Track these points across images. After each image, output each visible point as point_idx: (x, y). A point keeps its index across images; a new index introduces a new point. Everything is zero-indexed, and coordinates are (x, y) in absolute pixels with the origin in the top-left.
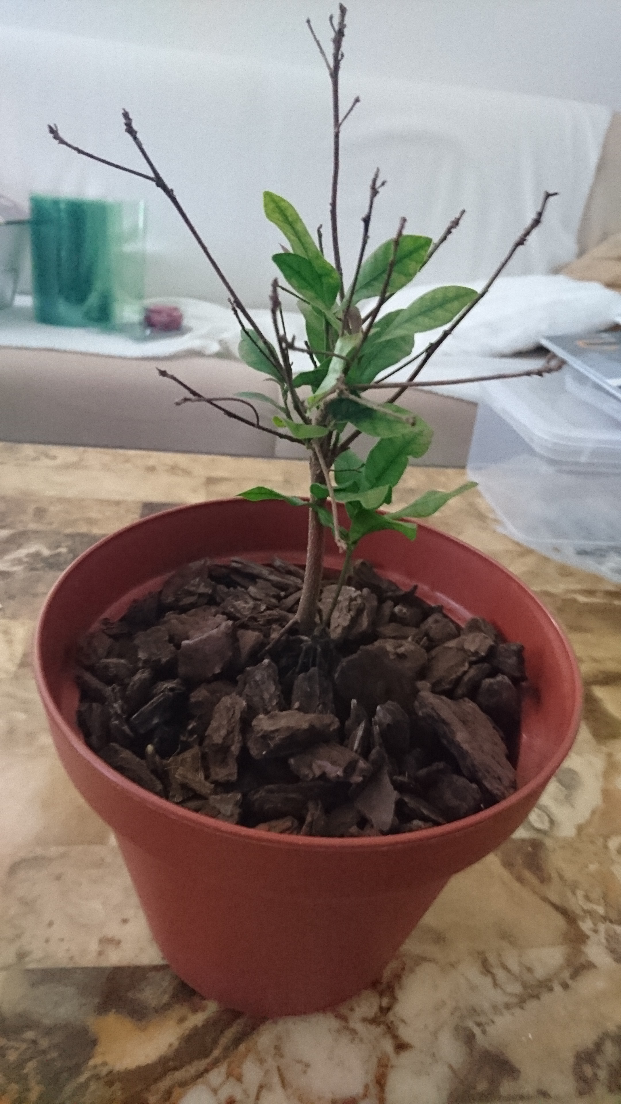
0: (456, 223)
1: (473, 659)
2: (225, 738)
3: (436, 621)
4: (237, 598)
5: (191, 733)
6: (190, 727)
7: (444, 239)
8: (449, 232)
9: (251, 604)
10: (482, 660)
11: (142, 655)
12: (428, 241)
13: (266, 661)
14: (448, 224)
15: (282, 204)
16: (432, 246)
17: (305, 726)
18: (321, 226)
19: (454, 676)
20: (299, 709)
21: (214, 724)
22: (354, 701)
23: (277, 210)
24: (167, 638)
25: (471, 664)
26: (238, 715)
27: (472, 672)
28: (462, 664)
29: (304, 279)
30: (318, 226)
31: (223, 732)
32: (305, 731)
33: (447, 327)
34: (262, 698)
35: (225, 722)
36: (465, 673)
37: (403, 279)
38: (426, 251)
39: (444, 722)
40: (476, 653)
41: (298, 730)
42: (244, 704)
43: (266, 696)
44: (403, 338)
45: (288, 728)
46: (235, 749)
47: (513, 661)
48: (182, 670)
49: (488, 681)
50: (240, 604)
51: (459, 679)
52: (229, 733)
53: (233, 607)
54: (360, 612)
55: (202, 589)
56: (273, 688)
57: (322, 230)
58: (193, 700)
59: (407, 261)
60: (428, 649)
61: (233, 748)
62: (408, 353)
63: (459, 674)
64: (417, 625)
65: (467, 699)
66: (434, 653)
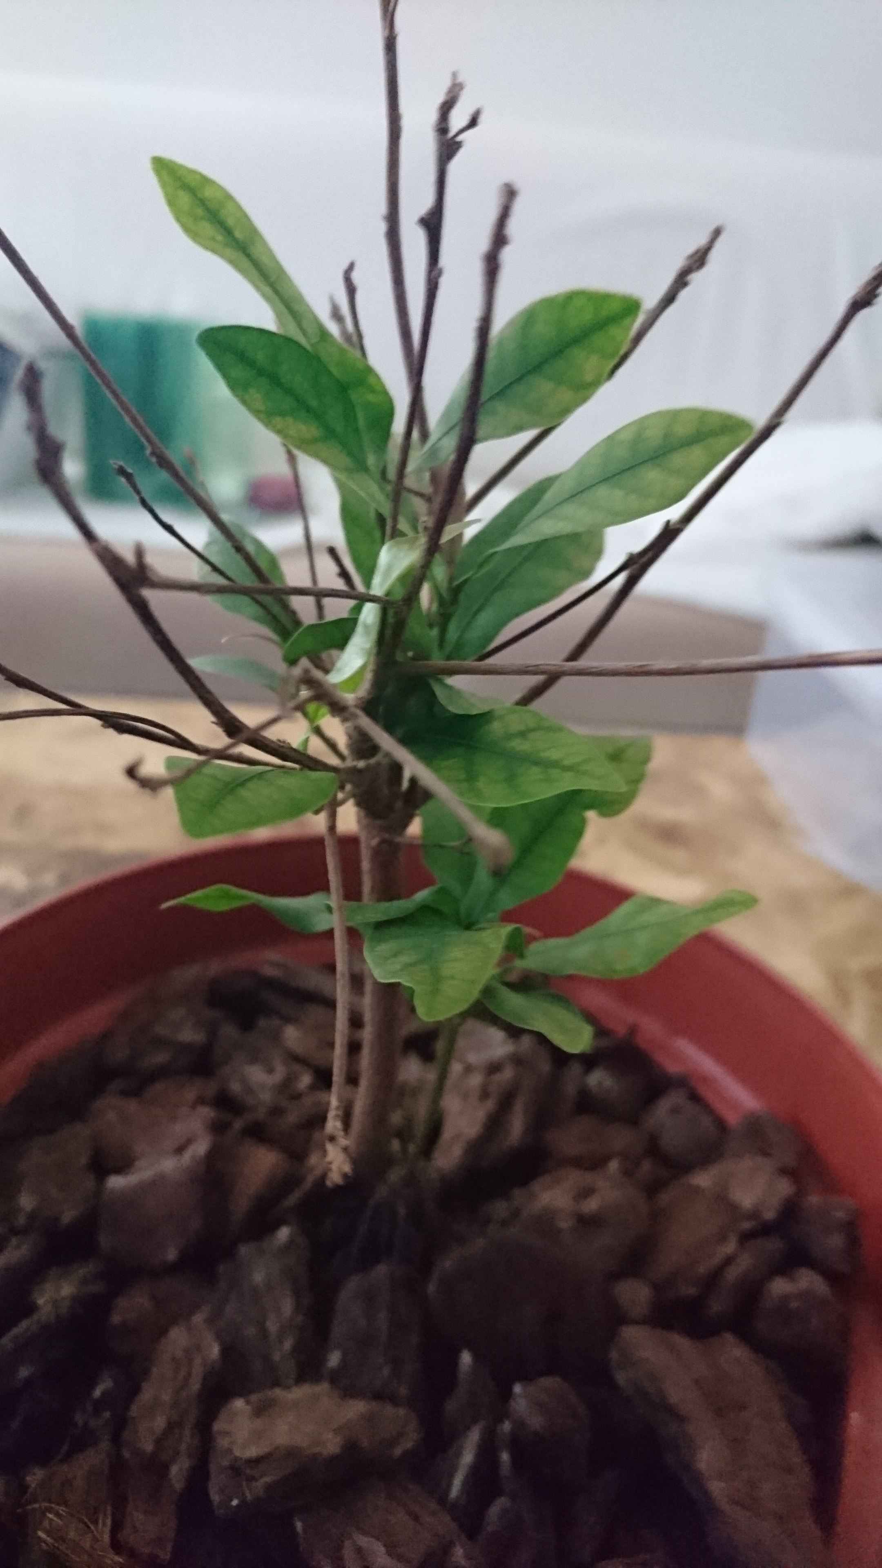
0: (699, 259)
1: (747, 1225)
2: (159, 1442)
3: (675, 1111)
4: (255, 1057)
5: (99, 1406)
6: (97, 1393)
7: (669, 299)
8: (681, 281)
9: (280, 1073)
10: (765, 1230)
11: (26, 1202)
12: (631, 306)
13: (284, 1233)
14: (678, 263)
15: (208, 193)
16: (640, 319)
17: (332, 1445)
18: (351, 267)
19: (702, 1270)
20: (334, 1378)
21: (147, 1393)
22: (466, 1358)
23: (200, 211)
24: (84, 1160)
25: (746, 1238)
26: (195, 1386)
27: (745, 1263)
28: (723, 1238)
29: (289, 391)
30: (345, 265)
31: (160, 1423)
32: (332, 1460)
33: (675, 512)
34: (264, 1333)
35: (166, 1397)
36: (729, 1261)
37: (566, 395)
38: (629, 328)
39: (671, 1411)
40: (754, 1214)
41: (315, 1457)
42: (215, 1351)
43: (272, 1326)
44: (574, 538)
45: (291, 1453)
46: (178, 1471)
47: (836, 1241)
48: (105, 1241)
49: (780, 1286)
50: (257, 1075)
51: (717, 1274)
52: (171, 1427)
53: (244, 1081)
54: (506, 1102)
55: (190, 1035)
56: (287, 1306)
57: (355, 276)
58: (116, 1319)
59: (577, 354)
60: (652, 1189)
61: (174, 1470)
62: (587, 574)
63: (715, 1261)
64: (633, 1120)
65: (729, 1337)
66: (664, 1198)
